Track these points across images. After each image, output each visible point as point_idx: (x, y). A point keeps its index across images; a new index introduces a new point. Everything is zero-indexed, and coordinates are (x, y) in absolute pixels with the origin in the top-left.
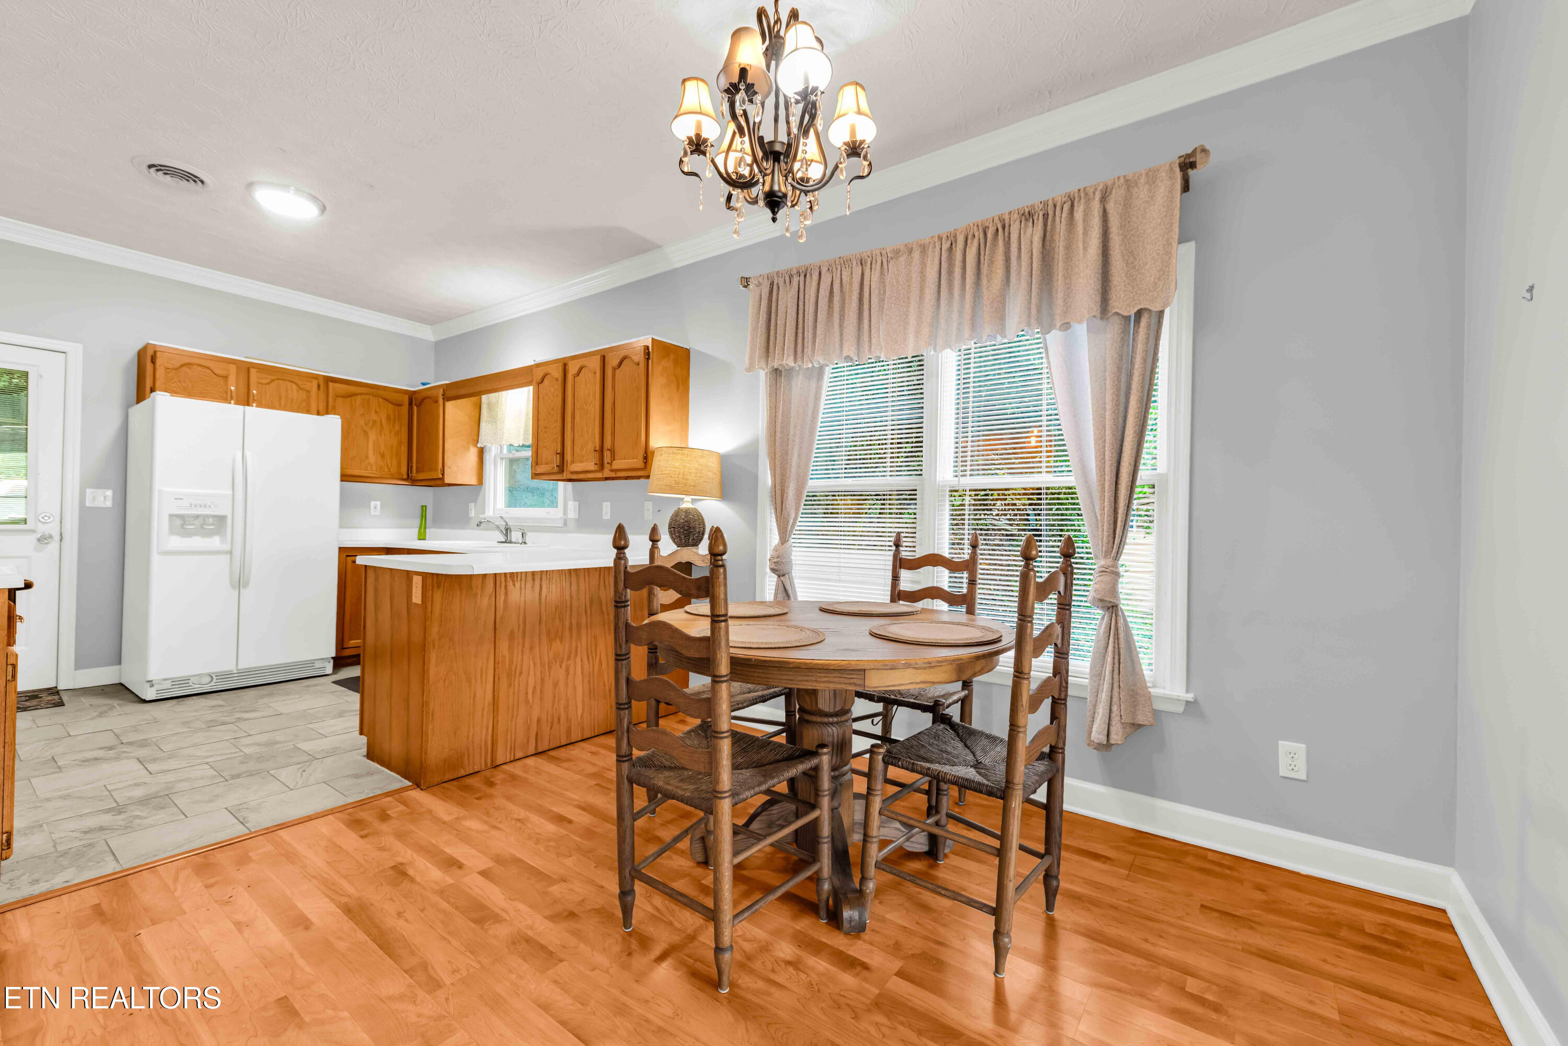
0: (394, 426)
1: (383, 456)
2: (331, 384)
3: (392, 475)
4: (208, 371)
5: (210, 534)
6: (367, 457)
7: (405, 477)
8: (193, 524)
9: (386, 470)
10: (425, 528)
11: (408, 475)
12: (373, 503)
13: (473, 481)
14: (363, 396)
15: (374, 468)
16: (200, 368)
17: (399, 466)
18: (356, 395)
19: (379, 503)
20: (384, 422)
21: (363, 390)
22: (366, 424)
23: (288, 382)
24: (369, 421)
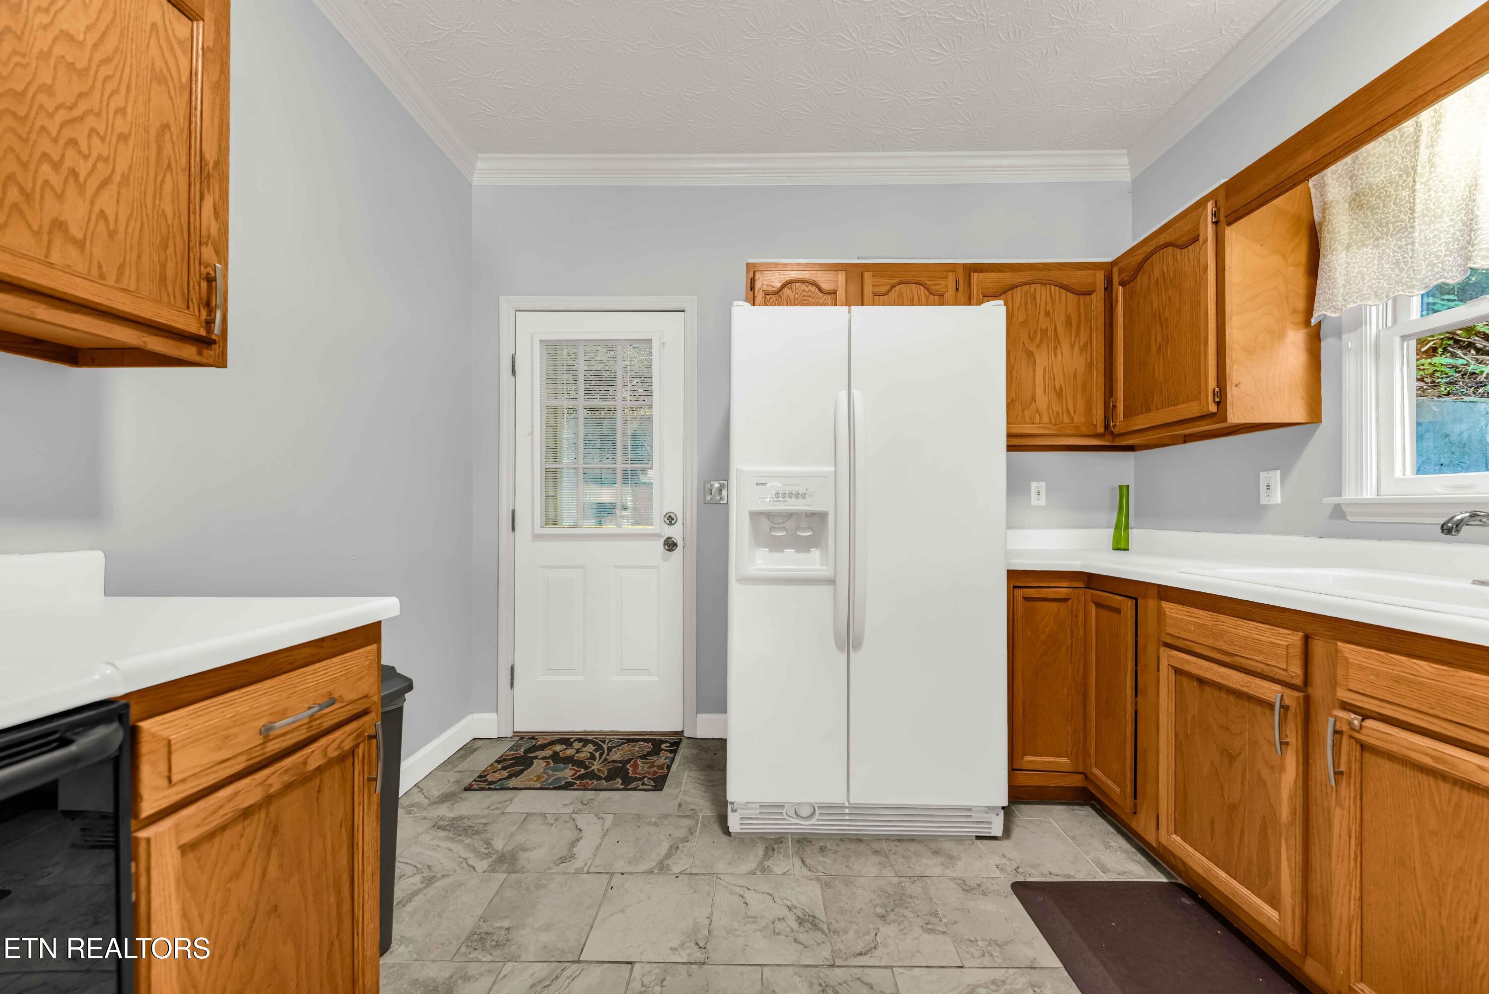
0: (1078, 335)
1: (1059, 394)
2: (975, 276)
3: (1077, 427)
4: (813, 288)
5: (804, 545)
6: (1033, 399)
7: (1100, 430)
8: (784, 529)
9: (1066, 420)
10: (1127, 527)
11: (1107, 427)
12: (1034, 485)
13: (1298, 414)
14: (1026, 288)
15: (1046, 419)
16: (804, 287)
17: (1088, 411)
18: (1014, 287)
19: (1043, 484)
20: (1061, 329)
21: (1025, 277)
22: (1031, 339)
23: (914, 286)
24: (1035, 331)
